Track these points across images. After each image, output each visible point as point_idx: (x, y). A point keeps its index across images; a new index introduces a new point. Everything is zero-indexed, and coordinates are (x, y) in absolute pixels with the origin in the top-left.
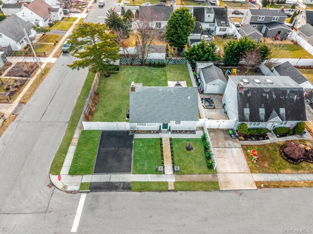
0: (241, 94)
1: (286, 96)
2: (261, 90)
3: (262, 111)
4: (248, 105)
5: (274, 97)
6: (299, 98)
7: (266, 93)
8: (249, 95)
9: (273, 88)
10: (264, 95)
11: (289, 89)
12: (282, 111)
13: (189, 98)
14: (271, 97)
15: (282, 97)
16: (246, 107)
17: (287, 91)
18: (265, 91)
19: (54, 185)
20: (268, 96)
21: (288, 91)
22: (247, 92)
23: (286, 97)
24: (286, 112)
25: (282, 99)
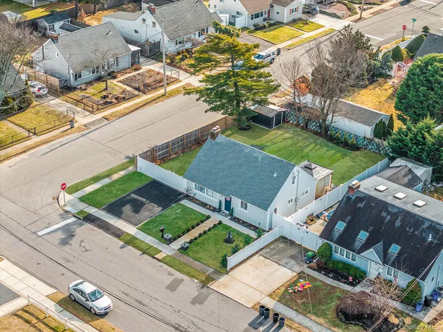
0: (349, 199)
1: (417, 230)
2: (384, 205)
3: (363, 236)
4: (349, 218)
5: (398, 223)
6: (436, 241)
7: (389, 213)
8: (361, 205)
9: (404, 210)
10: (384, 214)
11: (429, 220)
12: (395, 249)
13: (275, 175)
14: (392, 222)
15: (410, 228)
16: (344, 221)
17: (423, 223)
18: (390, 209)
19: (58, 200)
20: (389, 218)
21: (426, 225)
22: (359, 199)
23: (416, 233)
24: (400, 254)
25: (408, 232)
